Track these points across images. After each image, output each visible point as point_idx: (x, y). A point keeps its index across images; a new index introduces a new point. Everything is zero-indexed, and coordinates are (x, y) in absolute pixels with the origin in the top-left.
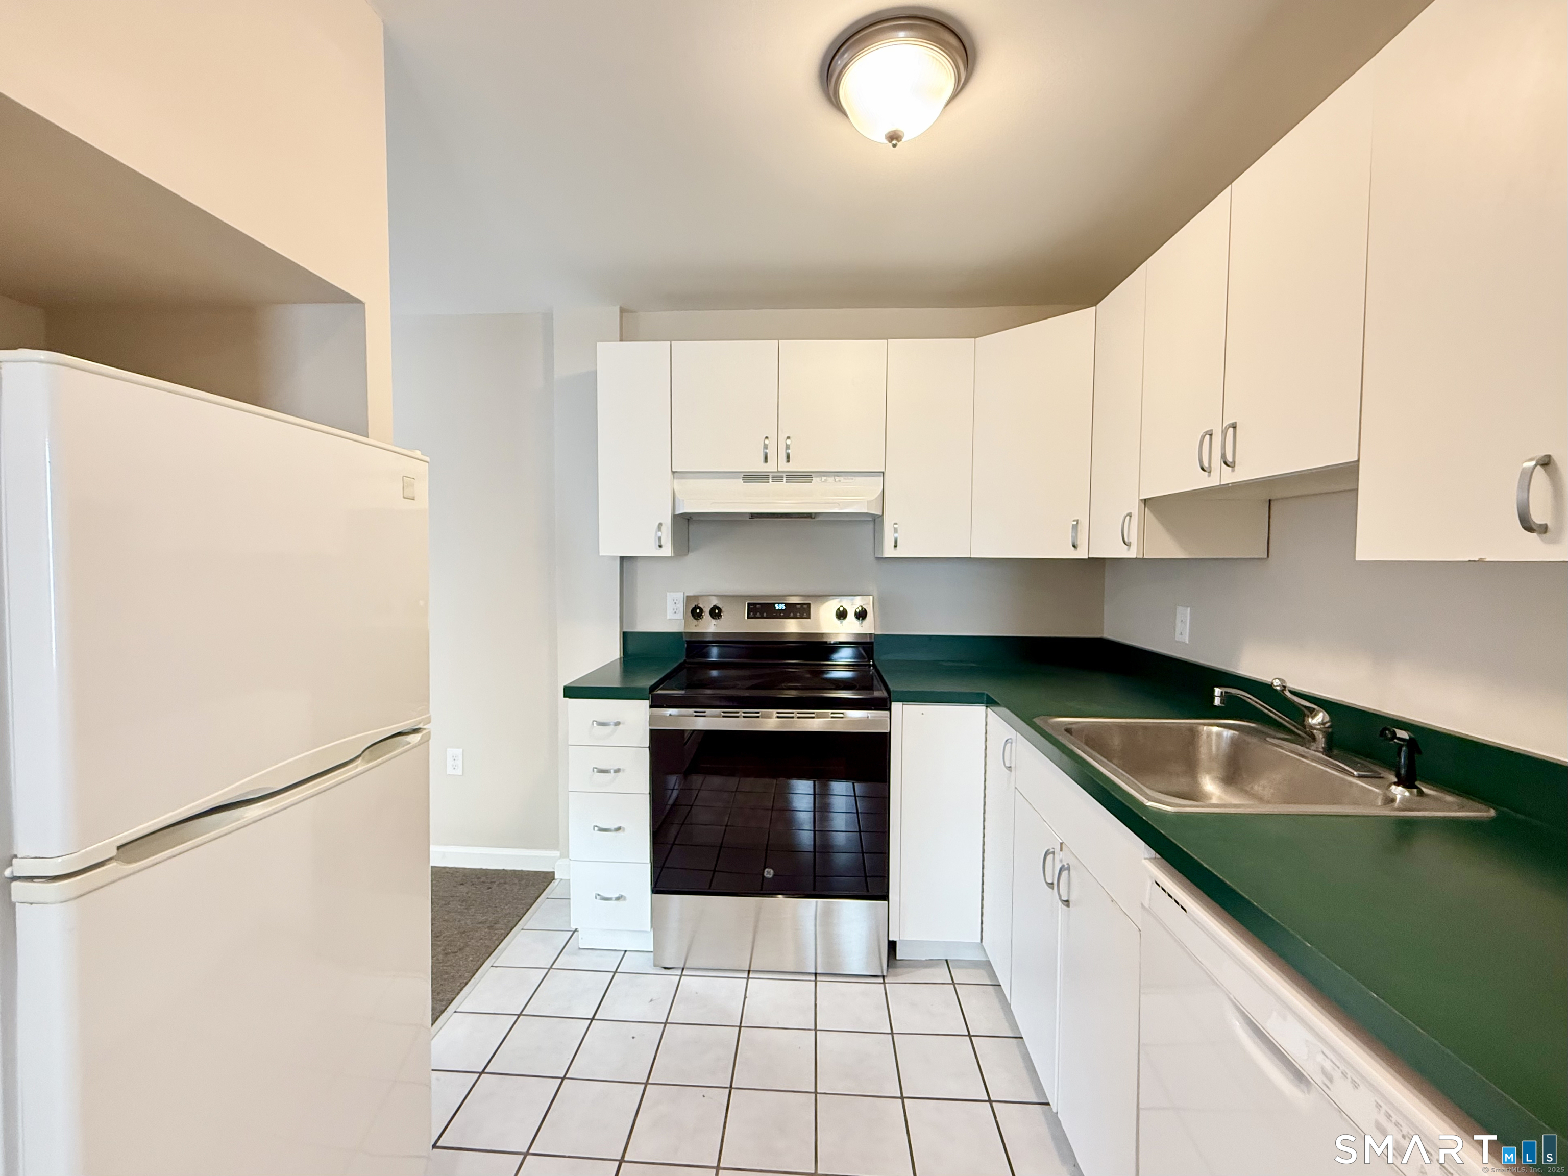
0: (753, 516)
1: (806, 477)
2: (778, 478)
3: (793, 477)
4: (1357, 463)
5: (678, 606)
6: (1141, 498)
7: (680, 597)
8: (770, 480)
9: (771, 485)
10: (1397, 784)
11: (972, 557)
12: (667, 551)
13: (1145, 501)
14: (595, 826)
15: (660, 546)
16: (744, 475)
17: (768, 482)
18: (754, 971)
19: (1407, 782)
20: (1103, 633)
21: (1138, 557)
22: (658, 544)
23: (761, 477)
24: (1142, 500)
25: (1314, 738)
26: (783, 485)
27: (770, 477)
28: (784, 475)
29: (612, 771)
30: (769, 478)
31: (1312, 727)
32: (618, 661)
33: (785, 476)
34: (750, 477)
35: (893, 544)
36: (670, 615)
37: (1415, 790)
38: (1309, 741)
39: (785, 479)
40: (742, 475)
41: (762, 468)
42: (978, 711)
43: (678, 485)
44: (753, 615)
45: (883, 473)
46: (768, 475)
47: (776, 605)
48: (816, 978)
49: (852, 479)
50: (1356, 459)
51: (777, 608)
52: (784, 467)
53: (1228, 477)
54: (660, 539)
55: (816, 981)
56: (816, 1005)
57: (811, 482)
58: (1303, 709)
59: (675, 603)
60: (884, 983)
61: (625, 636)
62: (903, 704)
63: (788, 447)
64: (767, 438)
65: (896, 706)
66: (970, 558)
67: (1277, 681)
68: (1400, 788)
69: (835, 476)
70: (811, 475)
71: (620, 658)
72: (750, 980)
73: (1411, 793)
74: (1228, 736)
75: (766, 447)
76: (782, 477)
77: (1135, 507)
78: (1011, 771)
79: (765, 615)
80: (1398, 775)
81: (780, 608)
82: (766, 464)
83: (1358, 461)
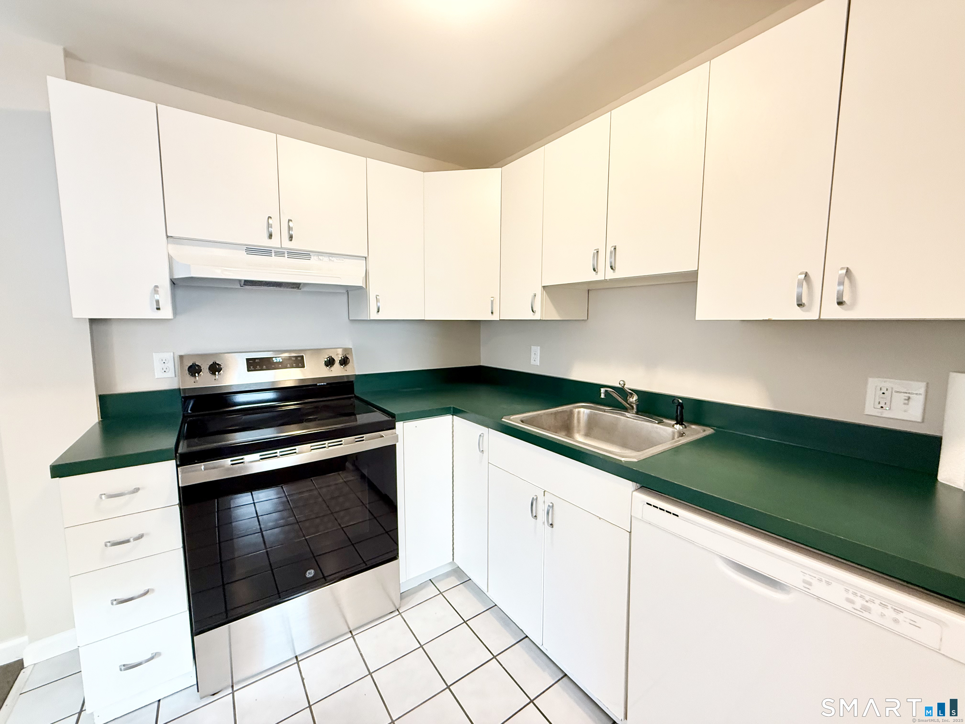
0: (248, 283)
1: (305, 255)
2: (280, 254)
3: (294, 254)
4: (697, 271)
5: (166, 365)
6: (542, 285)
7: (169, 356)
8: (273, 255)
9: (274, 259)
10: (677, 424)
11: (425, 319)
12: (167, 312)
13: (544, 287)
14: (112, 601)
15: (158, 309)
16: (247, 248)
17: (272, 256)
18: (300, 655)
19: (680, 422)
20: (480, 363)
21: (542, 319)
22: (155, 307)
23: (266, 252)
24: (543, 286)
25: (633, 407)
26: (285, 260)
27: (273, 252)
28: (286, 251)
29: (132, 540)
30: (271, 252)
31: (632, 403)
32: (97, 426)
33: (286, 253)
34: (252, 250)
35: (376, 310)
36: (158, 374)
37: (684, 426)
38: (630, 409)
39: (286, 255)
40: (245, 248)
41: (265, 242)
42: (448, 419)
43: (174, 250)
44: (253, 368)
45: (366, 258)
46: (271, 250)
47: (274, 359)
48: (352, 634)
49: (343, 260)
50: (697, 269)
51: (275, 361)
52: (287, 244)
53: (610, 275)
54: (158, 302)
55: (353, 637)
56: (361, 654)
57: (310, 259)
58: (628, 393)
59: (164, 363)
60: (400, 614)
61: (104, 400)
62: (403, 423)
63: (290, 228)
64: (270, 217)
65: (399, 425)
66: (424, 320)
67: (622, 382)
68: (678, 425)
69: (329, 257)
70: (310, 254)
71: (99, 423)
72: (300, 663)
73: (682, 427)
74: (587, 413)
75: (269, 226)
76: (284, 253)
77: (539, 291)
78: (483, 453)
79: (264, 367)
80: (677, 420)
81: (278, 361)
82: (270, 240)
83: (698, 270)
